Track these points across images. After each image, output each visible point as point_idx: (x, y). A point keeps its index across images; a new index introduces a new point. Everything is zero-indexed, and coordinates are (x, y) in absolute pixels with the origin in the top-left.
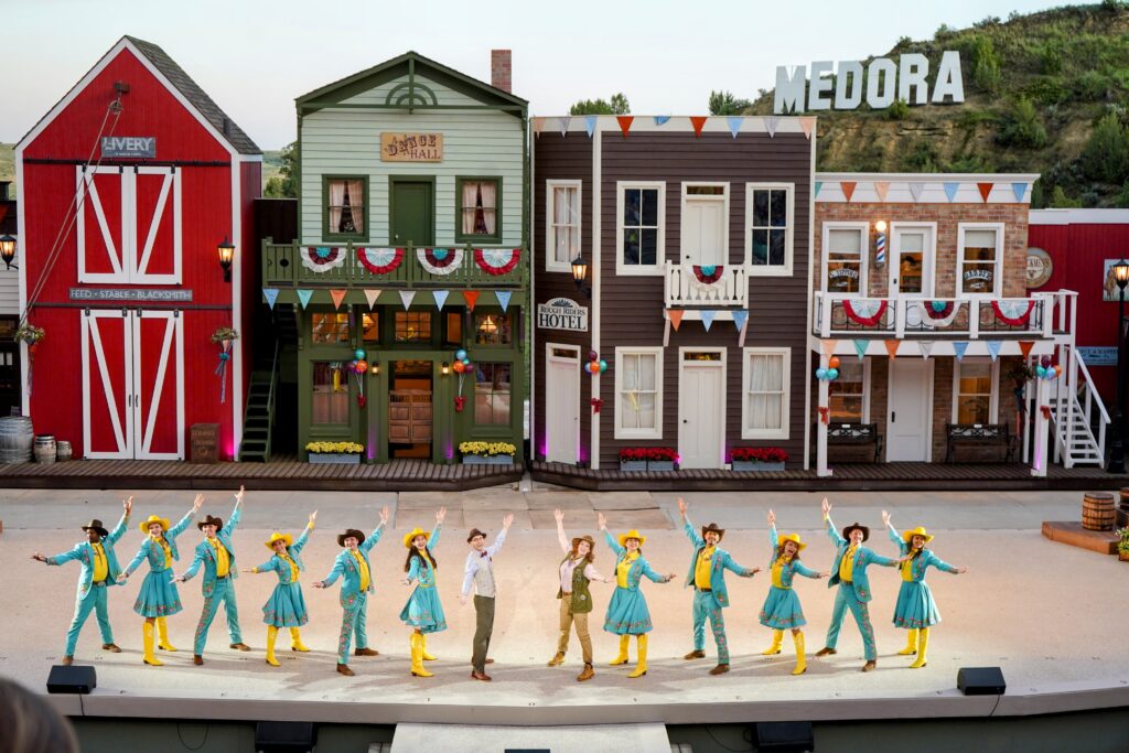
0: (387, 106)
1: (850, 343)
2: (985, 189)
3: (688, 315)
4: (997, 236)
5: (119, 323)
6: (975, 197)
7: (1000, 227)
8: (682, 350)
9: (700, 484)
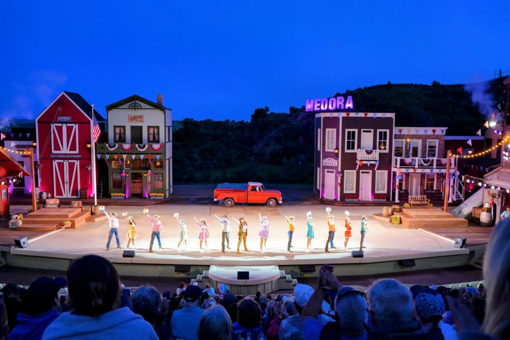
0: (129, 108)
1: (405, 169)
2: (434, 131)
3: (364, 162)
4: (436, 143)
5: (63, 163)
6: (432, 133)
7: (437, 141)
8: (361, 171)
9: (367, 204)
